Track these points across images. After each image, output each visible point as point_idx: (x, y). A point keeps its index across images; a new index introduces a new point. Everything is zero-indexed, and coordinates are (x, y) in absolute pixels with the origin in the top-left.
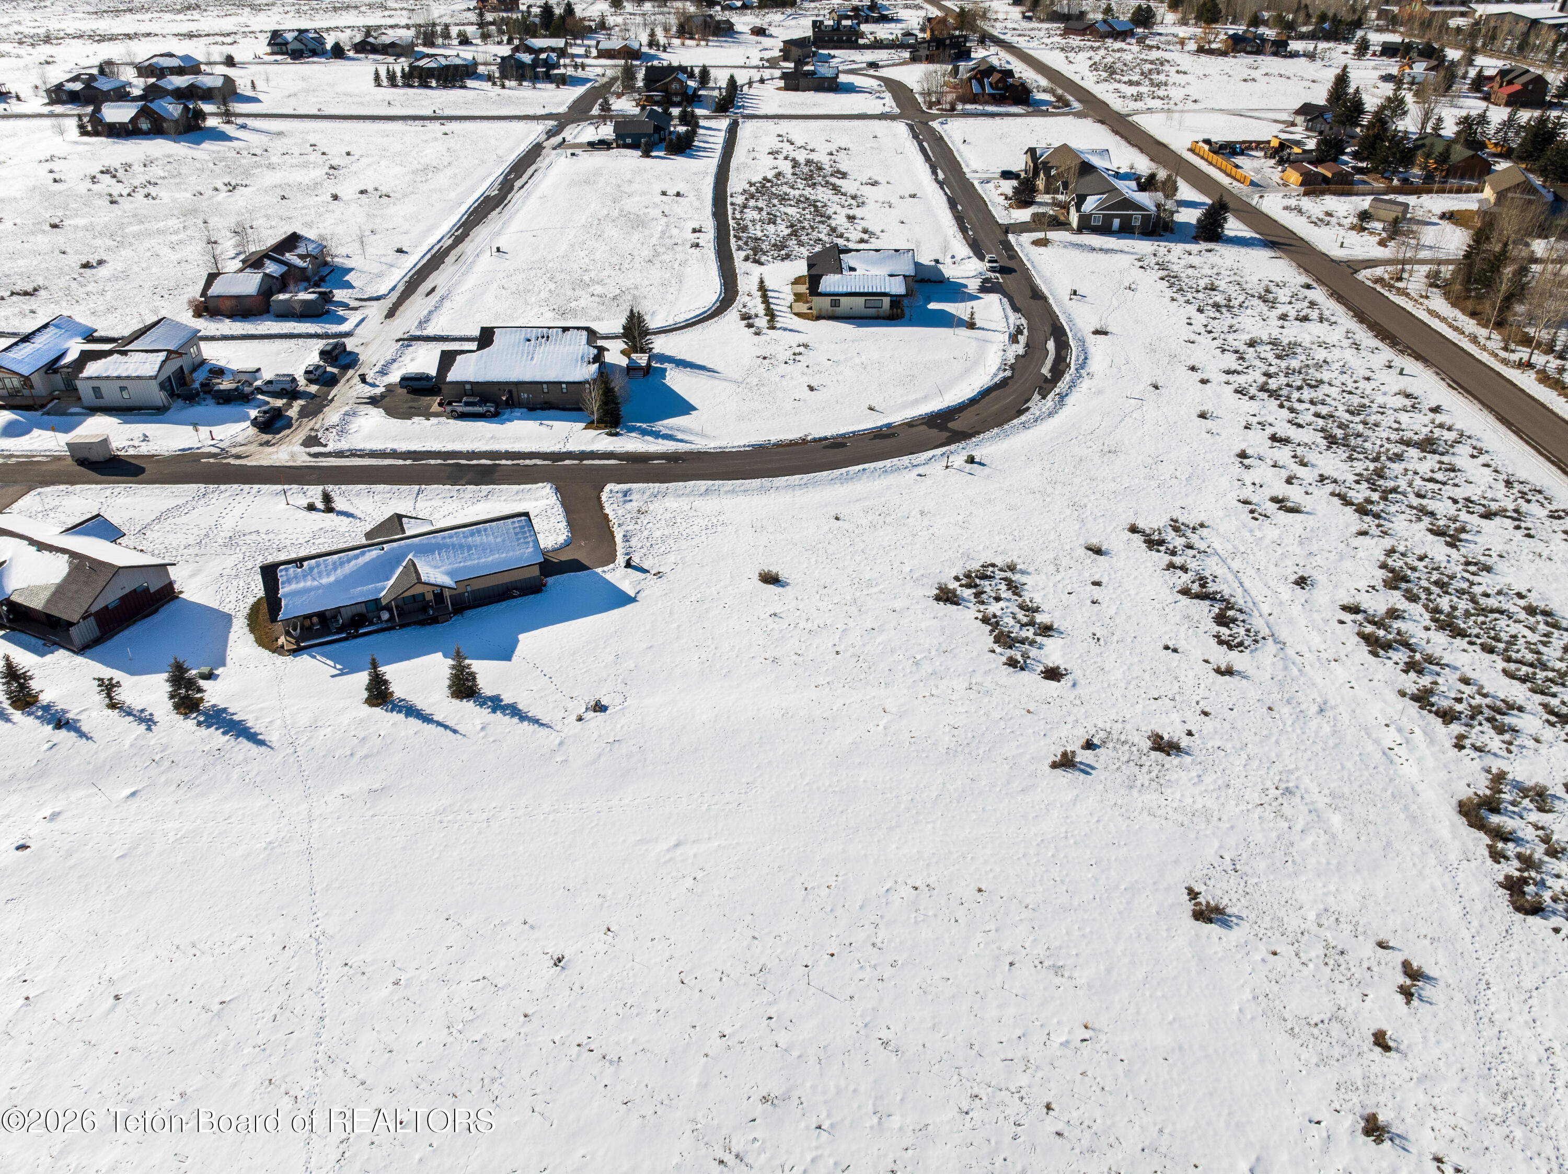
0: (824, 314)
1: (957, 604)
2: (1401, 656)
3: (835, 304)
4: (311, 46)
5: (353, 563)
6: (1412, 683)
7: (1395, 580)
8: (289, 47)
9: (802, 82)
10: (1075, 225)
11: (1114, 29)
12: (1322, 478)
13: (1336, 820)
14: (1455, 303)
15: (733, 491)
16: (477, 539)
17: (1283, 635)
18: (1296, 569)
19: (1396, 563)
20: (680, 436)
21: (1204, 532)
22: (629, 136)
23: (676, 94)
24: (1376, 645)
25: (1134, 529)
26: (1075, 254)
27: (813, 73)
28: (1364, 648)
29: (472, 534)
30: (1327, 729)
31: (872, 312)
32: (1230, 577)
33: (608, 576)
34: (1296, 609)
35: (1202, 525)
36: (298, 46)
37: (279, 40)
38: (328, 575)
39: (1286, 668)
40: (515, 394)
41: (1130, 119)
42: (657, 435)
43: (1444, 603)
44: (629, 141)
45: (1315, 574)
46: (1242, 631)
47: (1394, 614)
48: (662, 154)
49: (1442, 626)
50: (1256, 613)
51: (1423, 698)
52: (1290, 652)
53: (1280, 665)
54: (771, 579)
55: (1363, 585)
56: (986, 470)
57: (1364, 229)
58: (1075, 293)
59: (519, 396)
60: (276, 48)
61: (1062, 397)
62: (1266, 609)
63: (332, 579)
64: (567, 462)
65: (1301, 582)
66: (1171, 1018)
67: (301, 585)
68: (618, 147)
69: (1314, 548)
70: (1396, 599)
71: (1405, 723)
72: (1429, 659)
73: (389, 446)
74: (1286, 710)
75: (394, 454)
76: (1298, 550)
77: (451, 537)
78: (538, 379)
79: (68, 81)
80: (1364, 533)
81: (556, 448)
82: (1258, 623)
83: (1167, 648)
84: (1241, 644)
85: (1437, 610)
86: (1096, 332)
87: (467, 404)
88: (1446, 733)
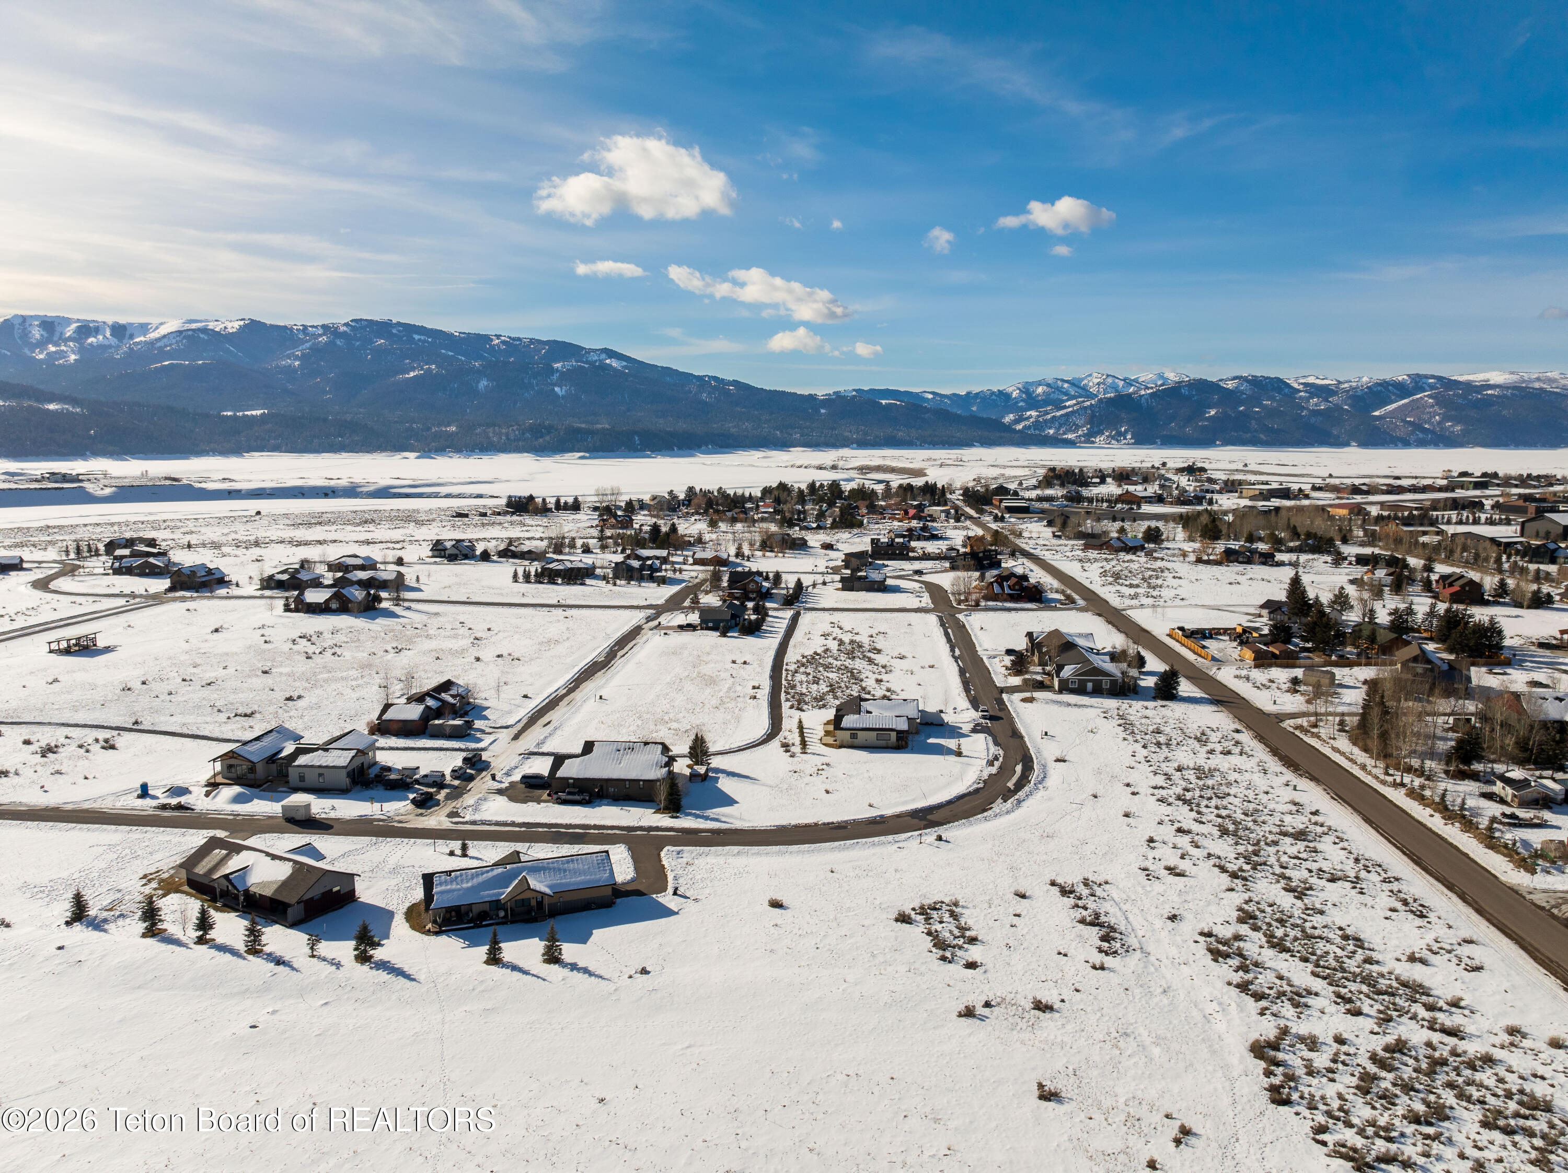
0: (845, 743)
1: (911, 923)
2: (1236, 962)
3: (854, 736)
4: (465, 552)
5: (485, 875)
6: (1237, 977)
7: (1246, 917)
8: (447, 552)
9: (856, 584)
10: (1057, 687)
11: (1127, 545)
12: (1209, 855)
13: (1156, 1051)
14: (1354, 741)
15: (758, 854)
16: (571, 866)
17: (1150, 948)
18: (1171, 910)
19: (1251, 908)
20: (723, 819)
21: (1107, 887)
22: (711, 621)
23: (752, 592)
24: (1217, 955)
25: (1053, 884)
26: (1055, 707)
27: (866, 577)
28: (1209, 956)
29: (568, 862)
30: (1166, 1001)
31: (883, 743)
32: (1119, 914)
33: (660, 900)
34: (1164, 934)
35: (1106, 883)
36: (455, 551)
37: (440, 547)
38: (467, 882)
39: (1145, 967)
40: (605, 788)
41: (1124, 612)
42: (707, 818)
43: (1279, 933)
44: (710, 625)
45: (1185, 914)
46: (1118, 945)
47: (1238, 937)
48: (736, 634)
49: (1273, 946)
50: (1133, 935)
51: (1243, 987)
52: (1152, 958)
53: (1141, 965)
54: (776, 904)
55: (1219, 920)
56: (950, 845)
57: (1297, 691)
58: (1046, 734)
59: (607, 789)
60: (436, 553)
61: (1019, 802)
62: (1140, 933)
63: (470, 884)
64: (638, 833)
65: (1173, 918)
66: (1008, 1147)
67: (449, 887)
68: (702, 629)
69: (1189, 898)
70: (1244, 929)
71: (1226, 1000)
72: (1256, 965)
73: (509, 819)
74: (1137, 991)
75: (513, 824)
76: (1176, 899)
77: (553, 863)
78: (622, 777)
79: (278, 573)
80: (1232, 890)
81: (631, 824)
82: (1132, 941)
83: (1060, 953)
84: (1116, 952)
85: (1273, 936)
86: (1058, 760)
87: (569, 793)
88: (1253, 1006)
